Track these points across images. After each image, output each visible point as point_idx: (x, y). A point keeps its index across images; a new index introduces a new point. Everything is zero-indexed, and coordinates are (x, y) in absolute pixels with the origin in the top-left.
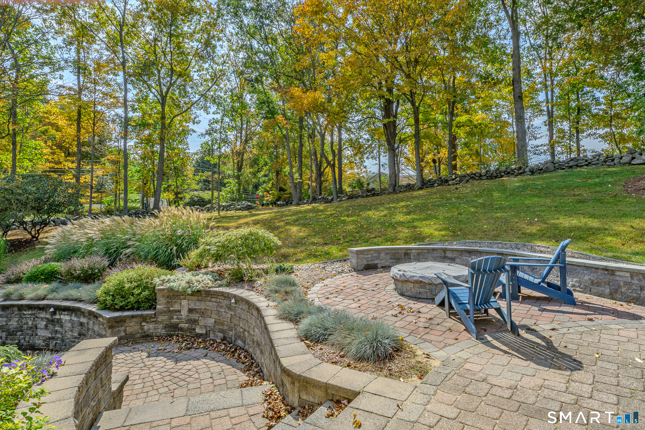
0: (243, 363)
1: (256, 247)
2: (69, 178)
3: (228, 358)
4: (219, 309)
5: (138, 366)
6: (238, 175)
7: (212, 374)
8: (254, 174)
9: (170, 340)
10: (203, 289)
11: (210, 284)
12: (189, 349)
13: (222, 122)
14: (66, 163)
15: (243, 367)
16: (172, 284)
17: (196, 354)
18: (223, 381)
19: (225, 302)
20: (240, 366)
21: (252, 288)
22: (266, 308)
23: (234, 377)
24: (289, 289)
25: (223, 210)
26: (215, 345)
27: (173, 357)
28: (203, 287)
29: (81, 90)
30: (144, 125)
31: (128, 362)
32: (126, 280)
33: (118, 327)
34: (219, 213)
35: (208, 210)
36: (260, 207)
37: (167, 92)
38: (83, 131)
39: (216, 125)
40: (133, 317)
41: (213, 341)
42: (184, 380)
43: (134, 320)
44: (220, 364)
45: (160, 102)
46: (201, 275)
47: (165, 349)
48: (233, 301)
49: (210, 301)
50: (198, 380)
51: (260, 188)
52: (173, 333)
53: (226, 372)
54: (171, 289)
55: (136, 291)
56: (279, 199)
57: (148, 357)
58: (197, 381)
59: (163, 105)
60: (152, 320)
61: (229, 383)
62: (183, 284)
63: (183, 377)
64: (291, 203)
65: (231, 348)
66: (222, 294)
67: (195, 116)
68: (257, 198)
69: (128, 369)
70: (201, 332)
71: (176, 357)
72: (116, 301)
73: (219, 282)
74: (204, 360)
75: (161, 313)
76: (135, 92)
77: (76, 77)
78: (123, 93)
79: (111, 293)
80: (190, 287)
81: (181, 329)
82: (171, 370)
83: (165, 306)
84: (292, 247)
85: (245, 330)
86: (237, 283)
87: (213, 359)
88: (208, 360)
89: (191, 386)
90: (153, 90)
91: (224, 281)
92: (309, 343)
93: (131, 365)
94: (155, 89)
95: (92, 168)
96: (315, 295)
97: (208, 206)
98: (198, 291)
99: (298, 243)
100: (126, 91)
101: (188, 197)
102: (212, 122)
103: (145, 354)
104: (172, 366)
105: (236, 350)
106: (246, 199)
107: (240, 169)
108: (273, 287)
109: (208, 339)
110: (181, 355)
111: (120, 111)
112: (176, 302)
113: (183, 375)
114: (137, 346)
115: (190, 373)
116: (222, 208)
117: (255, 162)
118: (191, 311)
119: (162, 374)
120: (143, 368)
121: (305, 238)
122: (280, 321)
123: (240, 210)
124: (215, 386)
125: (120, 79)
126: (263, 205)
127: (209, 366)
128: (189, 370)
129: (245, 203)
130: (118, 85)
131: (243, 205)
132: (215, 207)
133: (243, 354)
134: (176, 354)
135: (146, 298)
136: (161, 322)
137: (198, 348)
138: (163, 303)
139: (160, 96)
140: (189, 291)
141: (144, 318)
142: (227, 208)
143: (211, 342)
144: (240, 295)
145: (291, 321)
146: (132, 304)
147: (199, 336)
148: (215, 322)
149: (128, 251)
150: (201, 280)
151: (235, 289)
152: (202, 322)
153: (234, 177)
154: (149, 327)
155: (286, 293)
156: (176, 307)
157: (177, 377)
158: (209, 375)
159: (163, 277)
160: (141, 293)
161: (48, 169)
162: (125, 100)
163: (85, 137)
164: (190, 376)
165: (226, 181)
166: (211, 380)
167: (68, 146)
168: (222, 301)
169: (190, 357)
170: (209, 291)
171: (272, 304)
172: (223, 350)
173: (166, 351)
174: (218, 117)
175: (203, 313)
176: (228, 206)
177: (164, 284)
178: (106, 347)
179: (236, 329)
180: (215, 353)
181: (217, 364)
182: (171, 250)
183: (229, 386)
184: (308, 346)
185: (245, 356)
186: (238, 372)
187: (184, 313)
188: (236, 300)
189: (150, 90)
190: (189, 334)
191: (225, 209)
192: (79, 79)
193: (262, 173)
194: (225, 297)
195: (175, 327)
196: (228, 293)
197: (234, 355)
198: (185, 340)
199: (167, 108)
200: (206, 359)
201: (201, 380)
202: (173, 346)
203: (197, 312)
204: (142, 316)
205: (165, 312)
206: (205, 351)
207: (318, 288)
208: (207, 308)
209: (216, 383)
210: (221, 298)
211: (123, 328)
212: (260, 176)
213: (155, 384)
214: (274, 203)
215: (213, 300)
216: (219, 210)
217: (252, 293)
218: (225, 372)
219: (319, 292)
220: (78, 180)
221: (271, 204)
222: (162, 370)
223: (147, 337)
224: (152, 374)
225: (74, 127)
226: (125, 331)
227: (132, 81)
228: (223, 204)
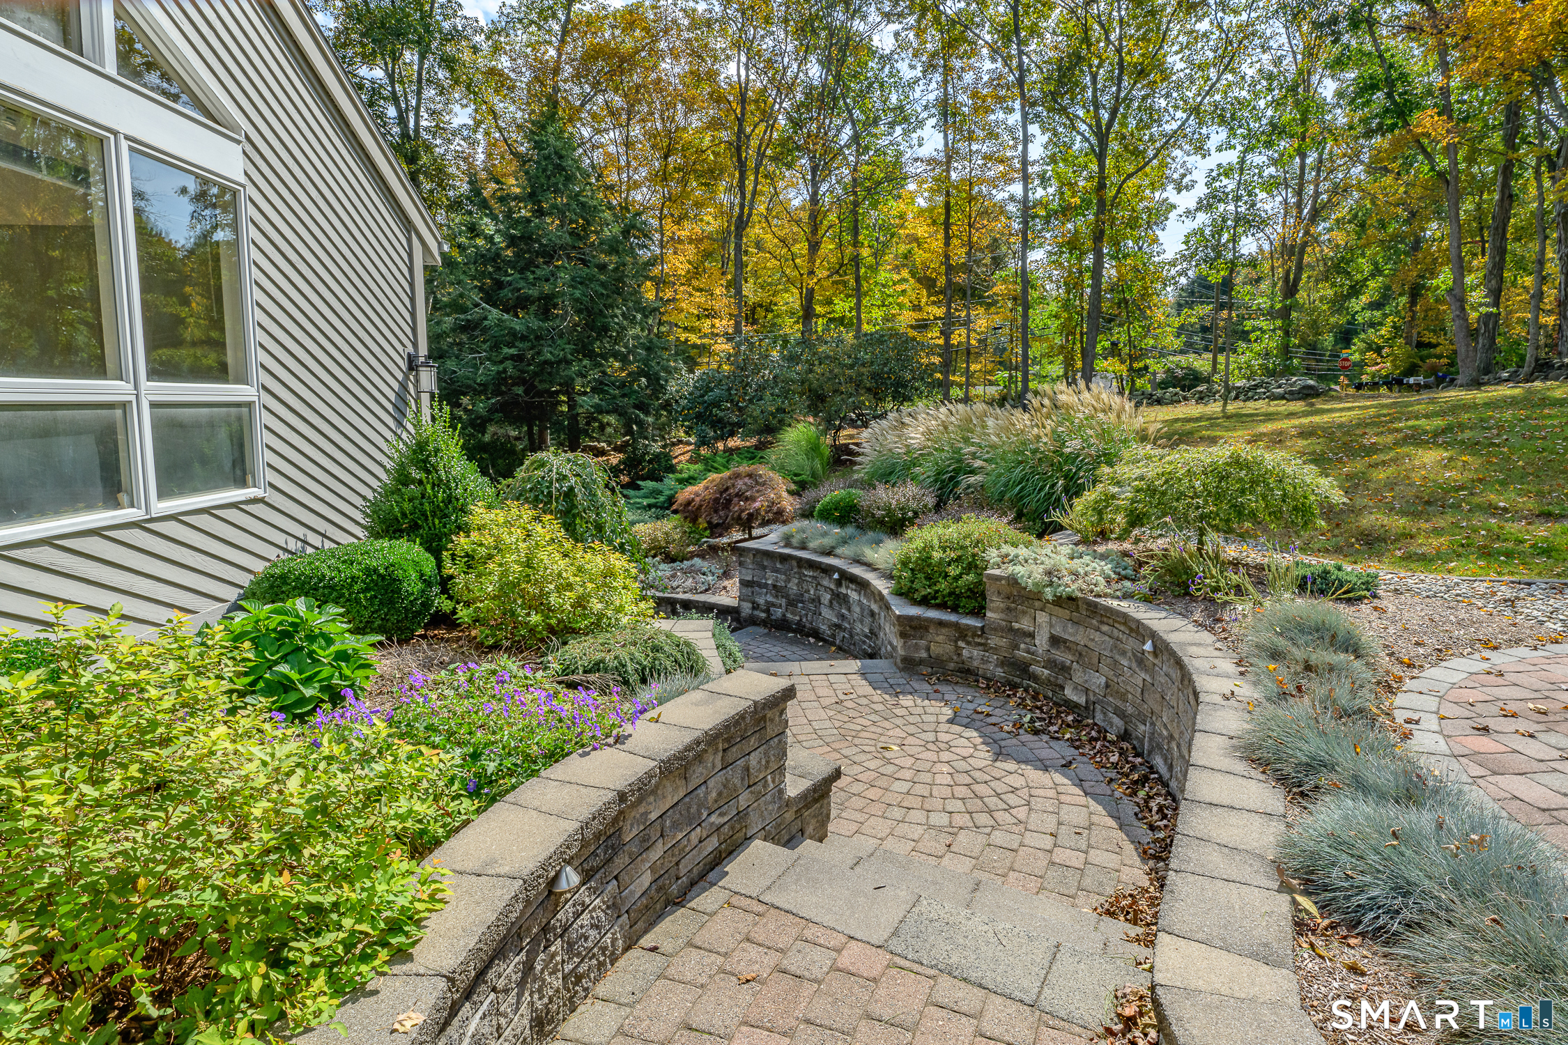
0: (1152, 828)
1: (1252, 501)
2: (934, 336)
3: (1117, 794)
4: (1117, 657)
5: (923, 736)
6: (1285, 307)
7: (1060, 824)
8: (1339, 303)
9: (1009, 696)
10: (1080, 595)
11: (1102, 587)
12: (1036, 732)
13: (1242, 170)
14: (930, 309)
15: (1145, 840)
16: (1018, 569)
17: (1045, 753)
18: (1076, 859)
19: (1130, 644)
20: (1140, 831)
21: (1213, 621)
22: (1218, 699)
23: (1110, 860)
24: (1323, 656)
25: (1236, 398)
26: (1098, 745)
27: (995, 742)
28: (1082, 590)
29: (949, 159)
30: (1066, 211)
31: (911, 719)
32: (936, 542)
33: (915, 637)
34: (1225, 405)
35: (1201, 399)
36: (1351, 391)
37: (1110, 124)
38: (955, 241)
39: (1225, 181)
40: (941, 624)
41: (1099, 732)
42: (990, 812)
43: (944, 631)
44: (1091, 802)
45: (1094, 151)
46: (1087, 559)
47: (988, 715)
48: (1148, 646)
49: (1098, 630)
50: (1021, 827)
51: (1356, 340)
52: (1018, 680)
53: (1097, 835)
54: (1013, 581)
55: (953, 571)
56: (1412, 370)
57: (951, 721)
58: (1015, 829)
59: (1101, 158)
60: (977, 640)
61: (1090, 871)
62: (1038, 573)
63: (993, 802)
64: (1453, 380)
65: (1134, 768)
66: (1125, 619)
67: (1182, 171)
68: (1343, 367)
69: (905, 735)
70: (1075, 698)
71: (1003, 743)
72: (916, 585)
73: (1128, 584)
74: (1059, 778)
75: (995, 629)
76: (1045, 138)
77: (942, 135)
78: (1020, 148)
79: (911, 566)
80: (1051, 584)
81: (1034, 677)
82: (977, 774)
83: (1002, 616)
84: (1403, 513)
85: (1171, 737)
86: (1175, 597)
87: (1080, 782)
88: (1066, 781)
89: (998, 837)
90: (1083, 127)
91: (1143, 586)
92: (1313, 910)
93: (912, 729)
94: (1084, 122)
95: (968, 315)
96: (1431, 703)
97: (1199, 389)
98: (1071, 599)
99: (1428, 503)
100: (1026, 140)
101: (1157, 368)
102: (1214, 174)
103: (948, 712)
104: (981, 764)
105: (1144, 780)
106: (1309, 372)
107: (1291, 289)
108: (1266, 637)
109: (1090, 721)
110: (1014, 741)
111: (1017, 189)
112: (1024, 613)
113: (995, 799)
114: (943, 688)
115: (1012, 799)
116: (1233, 394)
117: (1338, 266)
118: (1055, 641)
119: (956, 775)
120: (930, 746)
121: (1461, 488)
122: (1241, 767)
123: (1282, 397)
124: (1053, 864)
125: (1015, 118)
126: (1359, 387)
127: (1063, 798)
128: (1014, 790)
129: (1298, 381)
130: (1011, 130)
131: (1291, 385)
132: (1218, 391)
133: (1160, 800)
134: (1004, 735)
135: (969, 589)
136: (995, 650)
137: (1058, 739)
138: (998, 608)
139: (1096, 134)
140: (1049, 593)
141: (962, 633)
142: (1245, 394)
143: (1094, 734)
144: (1165, 637)
145: (1282, 780)
146: (944, 597)
147: (1071, 706)
148: (1107, 686)
149: (972, 479)
150: (1081, 571)
151: (1164, 614)
152: (1078, 676)
153: (1271, 314)
154: (971, 653)
155: (1308, 667)
156: (1024, 624)
157: (981, 798)
158: (1050, 823)
159: (1006, 549)
160: (960, 576)
161: (913, 323)
162: (1025, 162)
163: (959, 254)
164: (1009, 809)
165: (1248, 325)
166: (1048, 842)
167: (934, 276)
168: (1124, 637)
169: (1031, 757)
170: (1096, 605)
171: (1246, 691)
172: (1115, 766)
173: (990, 720)
174: (1231, 157)
175: (1081, 654)
176: (1250, 389)
177: (1004, 566)
178: (755, 703)
179: (1153, 724)
180: (1092, 768)
181: (1083, 800)
182: (1053, 486)
183: (1087, 882)
184: (1301, 926)
185: (1160, 810)
186: (1129, 848)
187: (1042, 641)
188: (1155, 646)
189: (1074, 128)
190: (1050, 694)
191: (1242, 397)
192: (946, 137)
193: (1364, 299)
194: (1131, 630)
195: (1023, 668)
196: (1138, 622)
197: (1134, 793)
198: (1037, 707)
199: (1109, 162)
200: (1064, 775)
201: (1026, 829)
202: (1006, 713)
203: (1069, 649)
204: (956, 626)
205: (1002, 630)
206: (1070, 752)
207: (1457, 677)
208: (1091, 645)
209: (1061, 856)
210: (1122, 628)
211: (923, 643)
212: (1358, 308)
213: (931, 795)
214: (1394, 383)
215: (1105, 628)
216: (1225, 399)
217: (1207, 637)
218: (1094, 833)
219: (1455, 694)
220: (947, 339)
221: (1385, 383)
222: (962, 765)
223: (967, 675)
224: (938, 767)
225: (940, 236)
226: (928, 649)
227: (1037, 116)
228: (1238, 384)
